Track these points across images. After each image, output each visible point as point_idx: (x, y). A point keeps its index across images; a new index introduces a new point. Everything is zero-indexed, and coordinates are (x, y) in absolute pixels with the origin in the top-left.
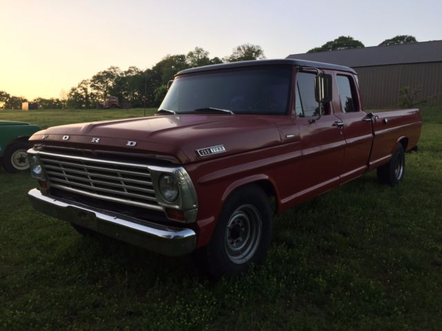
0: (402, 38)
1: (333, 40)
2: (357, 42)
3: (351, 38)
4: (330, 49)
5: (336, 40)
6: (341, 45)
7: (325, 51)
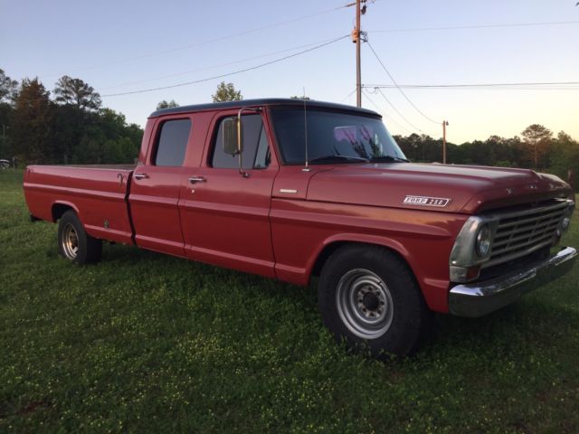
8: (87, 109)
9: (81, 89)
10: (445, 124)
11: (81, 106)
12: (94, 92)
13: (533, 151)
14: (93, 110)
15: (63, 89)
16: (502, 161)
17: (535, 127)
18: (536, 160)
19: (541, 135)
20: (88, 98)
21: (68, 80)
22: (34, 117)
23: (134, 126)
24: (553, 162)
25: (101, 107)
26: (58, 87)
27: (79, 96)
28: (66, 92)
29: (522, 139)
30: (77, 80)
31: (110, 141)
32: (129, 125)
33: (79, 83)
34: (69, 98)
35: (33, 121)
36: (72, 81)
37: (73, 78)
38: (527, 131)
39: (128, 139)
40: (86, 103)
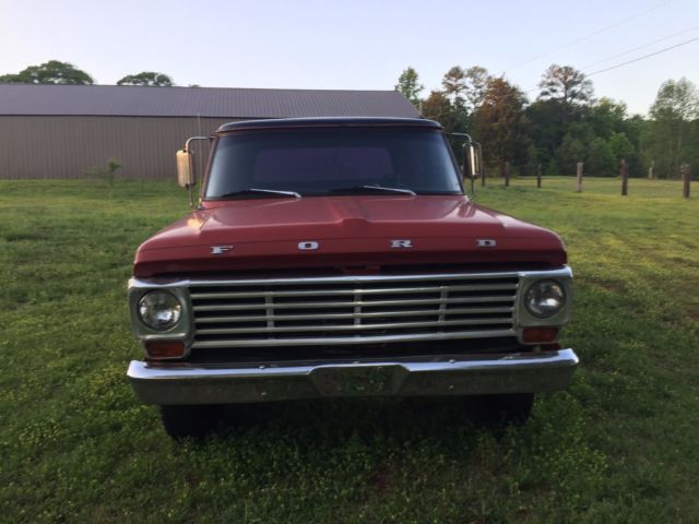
0: (151, 76)
1: (39, 65)
2: (80, 72)
3: (70, 66)
4: (34, 78)
5: (44, 65)
6: (54, 75)
7: (26, 82)
8: (575, 100)
9: (570, 78)
11: (569, 100)
12: (586, 79)
14: (582, 102)
15: (549, 81)
20: (577, 88)
21: (556, 69)
22: (495, 119)
23: (637, 117)
25: (592, 98)
26: (545, 79)
27: (567, 87)
28: (552, 84)
30: (566, 68)
31: (599, 139)
32: (631, 116)
33: (568, 70)
34: (554, 91)
35: (495, 124)
36: (560, 70)
37: (562, 66)
39: (623, 134)
40: (574, 95)
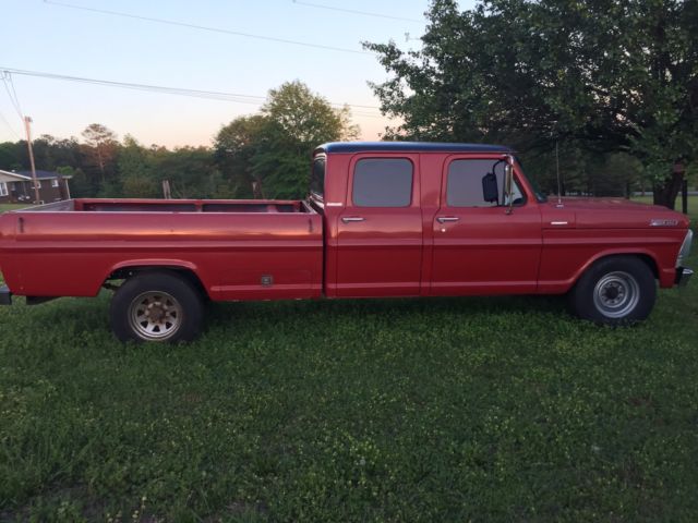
10: (28, 120)
13: (97, 155)
16: (62, 166)
17: (95, 127)
18: (102, 166)
19: (104, 137)
24: (122, 168)
29: (82, 141)
38: (88, 131)
